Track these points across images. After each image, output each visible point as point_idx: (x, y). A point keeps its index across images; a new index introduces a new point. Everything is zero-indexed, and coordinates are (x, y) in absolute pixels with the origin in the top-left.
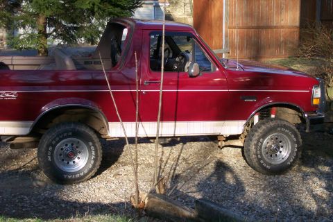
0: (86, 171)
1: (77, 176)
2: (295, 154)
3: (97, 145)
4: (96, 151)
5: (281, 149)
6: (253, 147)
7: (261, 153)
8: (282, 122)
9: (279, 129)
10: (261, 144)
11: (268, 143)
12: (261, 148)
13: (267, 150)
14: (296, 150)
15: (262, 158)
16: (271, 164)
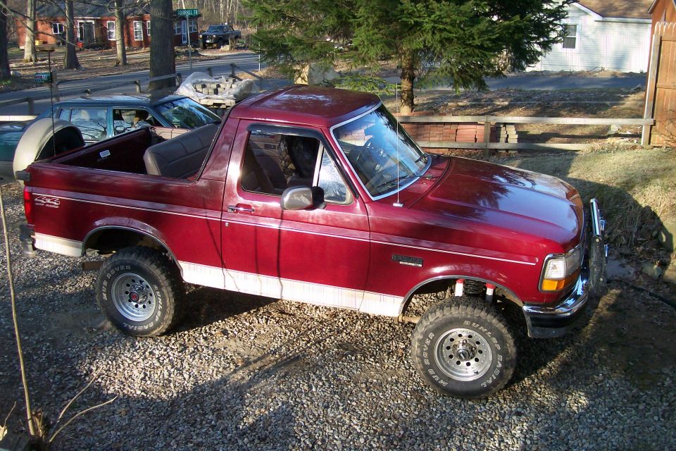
0: (151, 325)
1: (140, 328)
2: (497, 372)
3: (165, 291)
4: (164, 299)
5: (478, 355)
6: (416, 344)
7: (431, 357)
8: (476, 311)
9: (467, 323)
10: (433, 341)
11: (452, 340)
12: (431, 348)
13: (450, 352)
14: (500, 365)
15: (433, 365)
16: (450, 379)
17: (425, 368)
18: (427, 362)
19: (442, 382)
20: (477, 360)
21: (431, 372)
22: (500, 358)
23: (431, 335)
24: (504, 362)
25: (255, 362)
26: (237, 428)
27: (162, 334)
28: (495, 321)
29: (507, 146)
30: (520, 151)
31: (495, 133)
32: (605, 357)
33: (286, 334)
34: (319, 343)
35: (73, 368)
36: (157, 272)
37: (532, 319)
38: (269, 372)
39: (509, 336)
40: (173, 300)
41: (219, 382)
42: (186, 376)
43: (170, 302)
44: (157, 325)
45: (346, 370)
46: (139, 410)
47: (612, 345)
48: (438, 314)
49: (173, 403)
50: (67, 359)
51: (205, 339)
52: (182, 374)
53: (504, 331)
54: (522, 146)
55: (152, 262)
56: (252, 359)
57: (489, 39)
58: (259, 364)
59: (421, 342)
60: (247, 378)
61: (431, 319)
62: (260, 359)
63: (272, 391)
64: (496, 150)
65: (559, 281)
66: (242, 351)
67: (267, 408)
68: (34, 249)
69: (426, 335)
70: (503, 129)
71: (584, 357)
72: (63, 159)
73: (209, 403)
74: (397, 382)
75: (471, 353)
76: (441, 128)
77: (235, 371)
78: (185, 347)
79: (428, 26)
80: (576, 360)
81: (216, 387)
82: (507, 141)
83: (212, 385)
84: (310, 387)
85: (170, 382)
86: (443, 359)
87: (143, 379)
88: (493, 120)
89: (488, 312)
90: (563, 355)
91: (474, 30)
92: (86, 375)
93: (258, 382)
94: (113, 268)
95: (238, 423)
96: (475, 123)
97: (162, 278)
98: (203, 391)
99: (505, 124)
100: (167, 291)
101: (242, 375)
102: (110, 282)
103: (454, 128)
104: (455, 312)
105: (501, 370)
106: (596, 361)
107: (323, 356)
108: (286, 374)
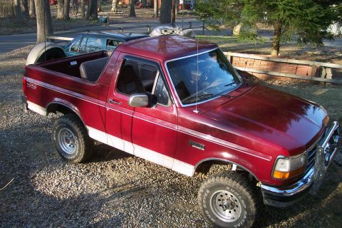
1: (69, 158)
2: (243, 221)
4: (80, 144)
5: (236, 208)
6: (199, 195)
7: (208, 204)
8: (234, 182)
9: (228, 188)
10: (209, 195)
11: (222, 196)
12: (208, 199)
13: (220, 203)
14: (245, 217)
15: (208, 208)
16: (217, 218)
17: (204, 209)
18: (205, 206)
19: (212, 219)
20: (235, 210)
21: (207, 212)
22: (246, 213)
23: (208, 191)
24: (247, 216)
25: (120, 186)
26: (88, 223)
27: (80, 163)
28: (244, 190)
29: (325, 80)
30: (332, 83)
31: (319, 72)
32: (327, 222)
33: (145, 173)
34: (160, 181)
35: (28, 174)
36: (77, 130)
37: (265, 194)
38: (122, 194)
39: (252, 201)
40: (84, 146)
41: (94, 195)
42: (79, 188)
43: (83, 146)
44: (76, 158)
45: (166, 201)
46: (46, 202)
47: (337, 214)
48: (213, 179)
49: (65, 202)
50: (28, 168)
51: (102, 169)
52: (77, 187)
53: (250, 197)
54: (334, 81)
55: (76, 124)
56: (119, 184)
57: (317, 17)
58: (121, 188)
59: (203, 194)
60: (109, 195)
61: (209, 182)
62: (123, 185)
63: (119, 205)
64: (319, 82)
65: (285, 173)
66: (116, 178)
67: (110, 215)
68: (28, 109)
69: (205, 190)
70: (324, 70)
71: (314, 219)
72: (44, 64)
73: (83, 205)
74: (191, 213)
75: (232, 206)
76: (288, 66)
77: (106, 190)
78: (88, 171)
79: (280, 7)
80: (308, 220)
81: (91, 197)
82: (325, 77)
83: (90, 196)
84: (140, 207)
85: (70, 189)
86: (216, 206)
87: (57, 186)
88: (318, 64)
89: (241, 184)
90: (301, 215)
91: (308, 11)
92: (32, 178)
93: (113, 199)
94: (58, 124)
95: (90, 221)
96: (308, 65)
97: (79, 133)
98: (83, 198)
99: (325, 67)
100: (81, 140)
101: (108, 193)
102: (57, 131)
103: (295, 66)
104: (222, 180)
105: (246, 220)
106: (321, 223)
107: (158, 190)
108: (131, 197)
